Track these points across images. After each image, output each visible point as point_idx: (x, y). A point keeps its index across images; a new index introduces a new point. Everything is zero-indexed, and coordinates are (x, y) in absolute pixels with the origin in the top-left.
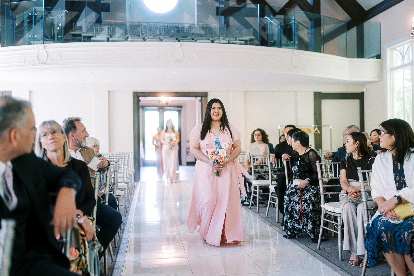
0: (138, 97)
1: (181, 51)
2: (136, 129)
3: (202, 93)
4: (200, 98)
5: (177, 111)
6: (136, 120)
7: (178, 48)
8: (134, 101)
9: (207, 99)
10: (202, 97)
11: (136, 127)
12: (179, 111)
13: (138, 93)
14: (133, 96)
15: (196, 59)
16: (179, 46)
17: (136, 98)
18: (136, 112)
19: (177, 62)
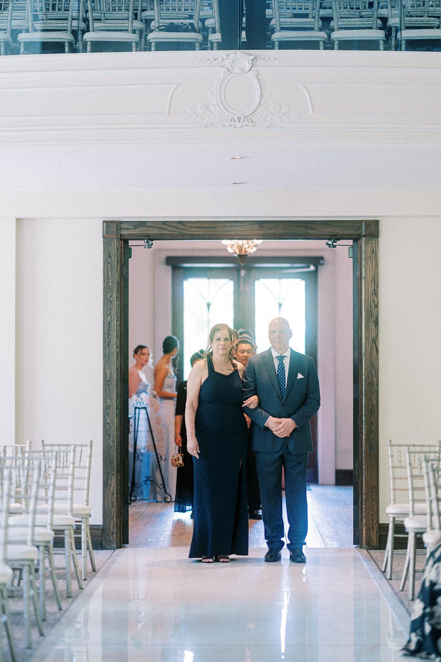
0: (126, 242)
1: (255, 81)
2: (114, 357)
3: (356, 224)
4: (350, 242)
5: (302, 276)
6: (115, 324)
7: (243, 71)
8: (107, 255)
9: (377, 245)
10: (356, 239)
11: (114, 349)
12: (313, 279)
13: (122, 226)
14: (104, 237)
15: (311, 110)
16: (247, 66)
17: (115, 244)
18: (115, 296)
19: (238, 124)
